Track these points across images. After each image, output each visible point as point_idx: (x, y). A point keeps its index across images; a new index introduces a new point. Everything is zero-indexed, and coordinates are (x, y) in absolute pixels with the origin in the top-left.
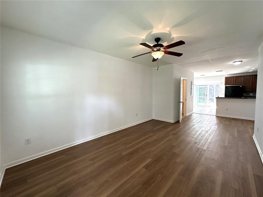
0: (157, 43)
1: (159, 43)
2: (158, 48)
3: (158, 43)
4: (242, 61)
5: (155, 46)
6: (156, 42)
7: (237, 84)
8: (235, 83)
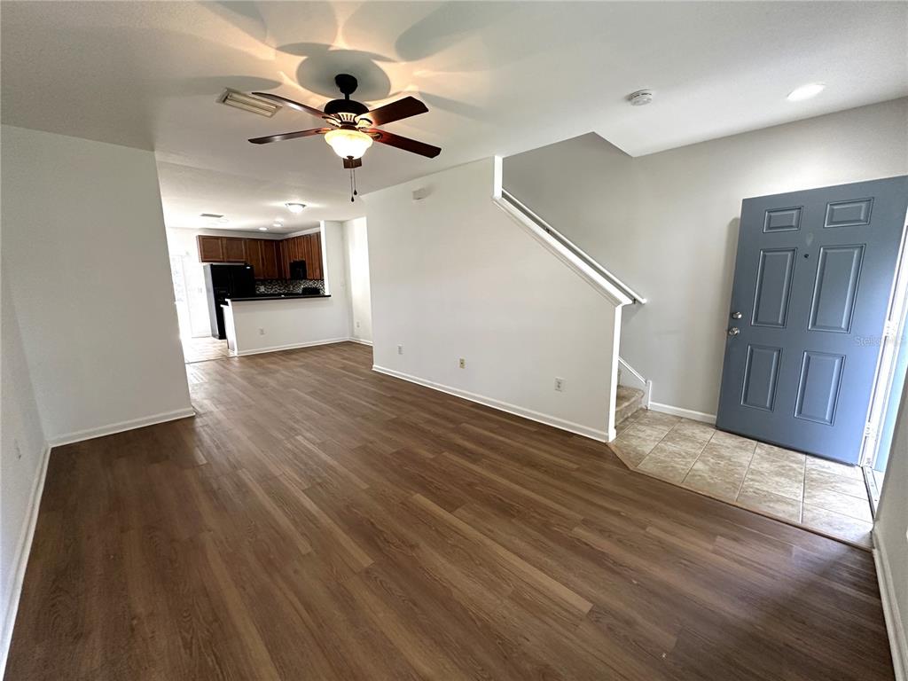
0: (343, 97)
1: (352, 97)
2: (347, 116)
3: (347, 97)
4: (304, 206)
5: (332, 108)
6: (342, 91)
7: (231, 260)
8: (228, 257)
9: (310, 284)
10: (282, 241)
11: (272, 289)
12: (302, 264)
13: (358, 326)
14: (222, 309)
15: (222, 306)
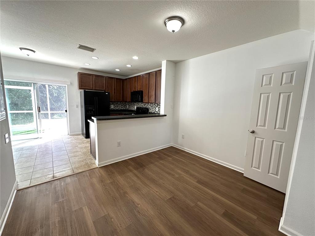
7: (96, 89)
8: (95, 87)
9: (141, 105)
10: (126, 79)
11: (117, 107)
12: (141, 93)
13: (183, 138)
14: (89, 122)
15: (88, 121)
